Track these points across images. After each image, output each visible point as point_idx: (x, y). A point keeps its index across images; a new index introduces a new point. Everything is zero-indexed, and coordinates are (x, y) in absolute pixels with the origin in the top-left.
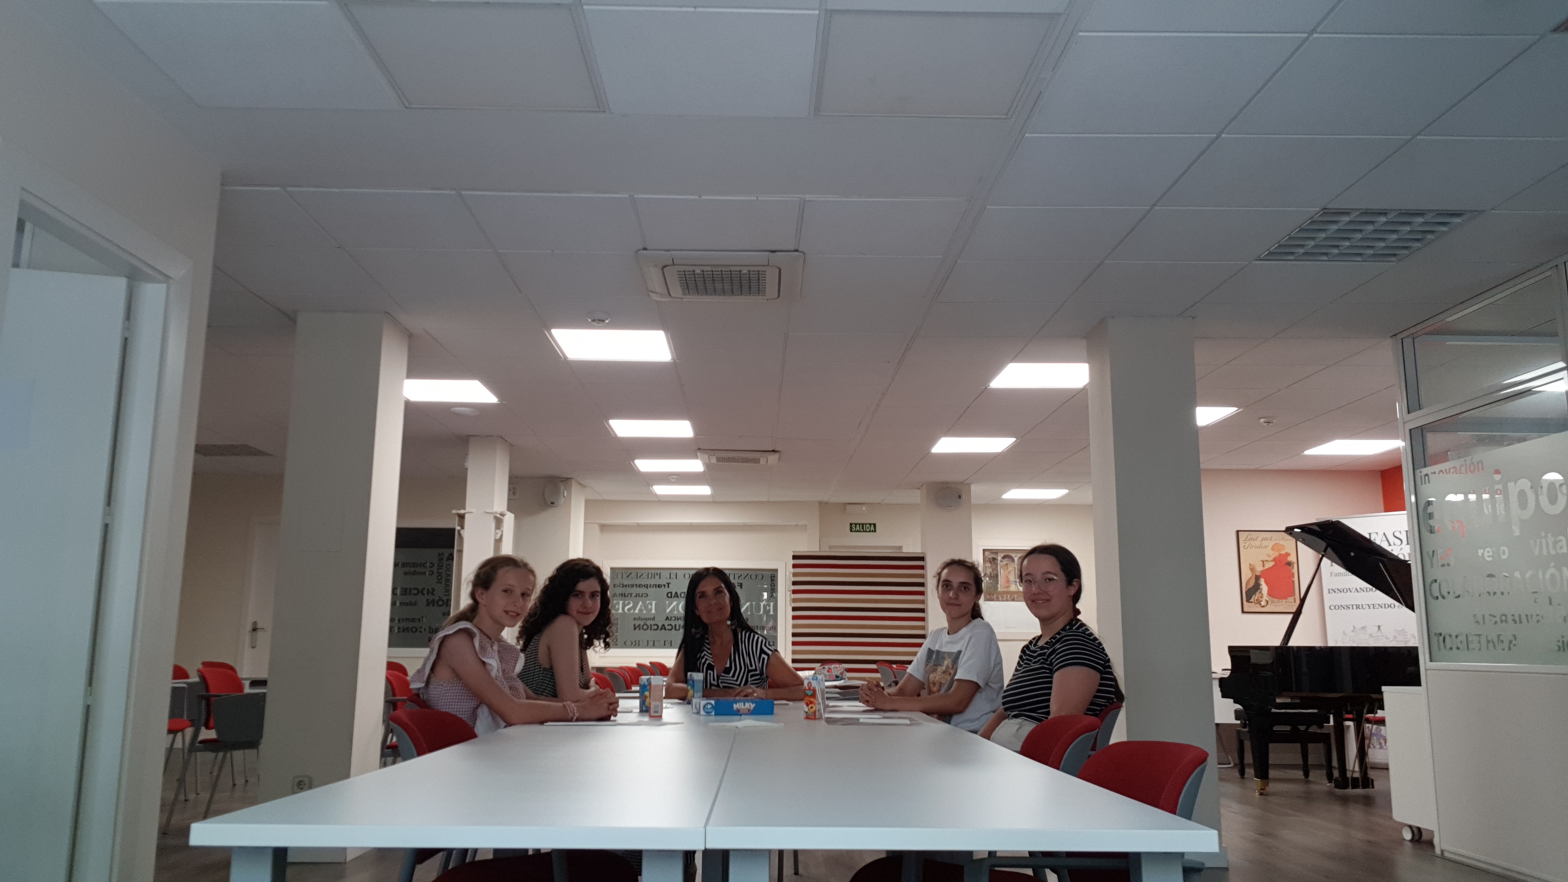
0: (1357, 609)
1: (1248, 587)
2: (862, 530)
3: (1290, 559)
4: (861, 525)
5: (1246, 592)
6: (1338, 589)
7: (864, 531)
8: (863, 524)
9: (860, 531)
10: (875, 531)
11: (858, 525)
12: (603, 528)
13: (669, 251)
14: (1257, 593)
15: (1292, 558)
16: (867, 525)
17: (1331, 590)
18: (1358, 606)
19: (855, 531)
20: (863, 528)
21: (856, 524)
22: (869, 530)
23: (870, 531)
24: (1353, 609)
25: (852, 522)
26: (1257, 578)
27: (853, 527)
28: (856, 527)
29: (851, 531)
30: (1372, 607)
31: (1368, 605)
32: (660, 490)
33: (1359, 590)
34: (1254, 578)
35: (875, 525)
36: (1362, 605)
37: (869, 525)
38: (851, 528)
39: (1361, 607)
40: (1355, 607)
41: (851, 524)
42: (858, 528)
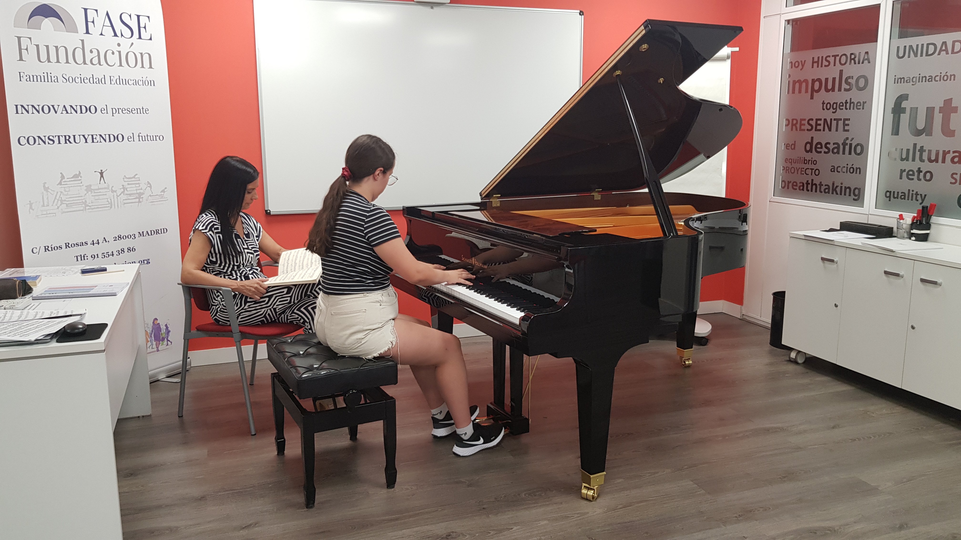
0: (66, 143)
6: (33, 106)
17: (19, 107)
18: (67, 138)
24: (59, 143)
30: (90, 139)
31: (84, 136)
33: (68, 109)
36: (74, 136)
39: (72, 140)
40: (62, 140)
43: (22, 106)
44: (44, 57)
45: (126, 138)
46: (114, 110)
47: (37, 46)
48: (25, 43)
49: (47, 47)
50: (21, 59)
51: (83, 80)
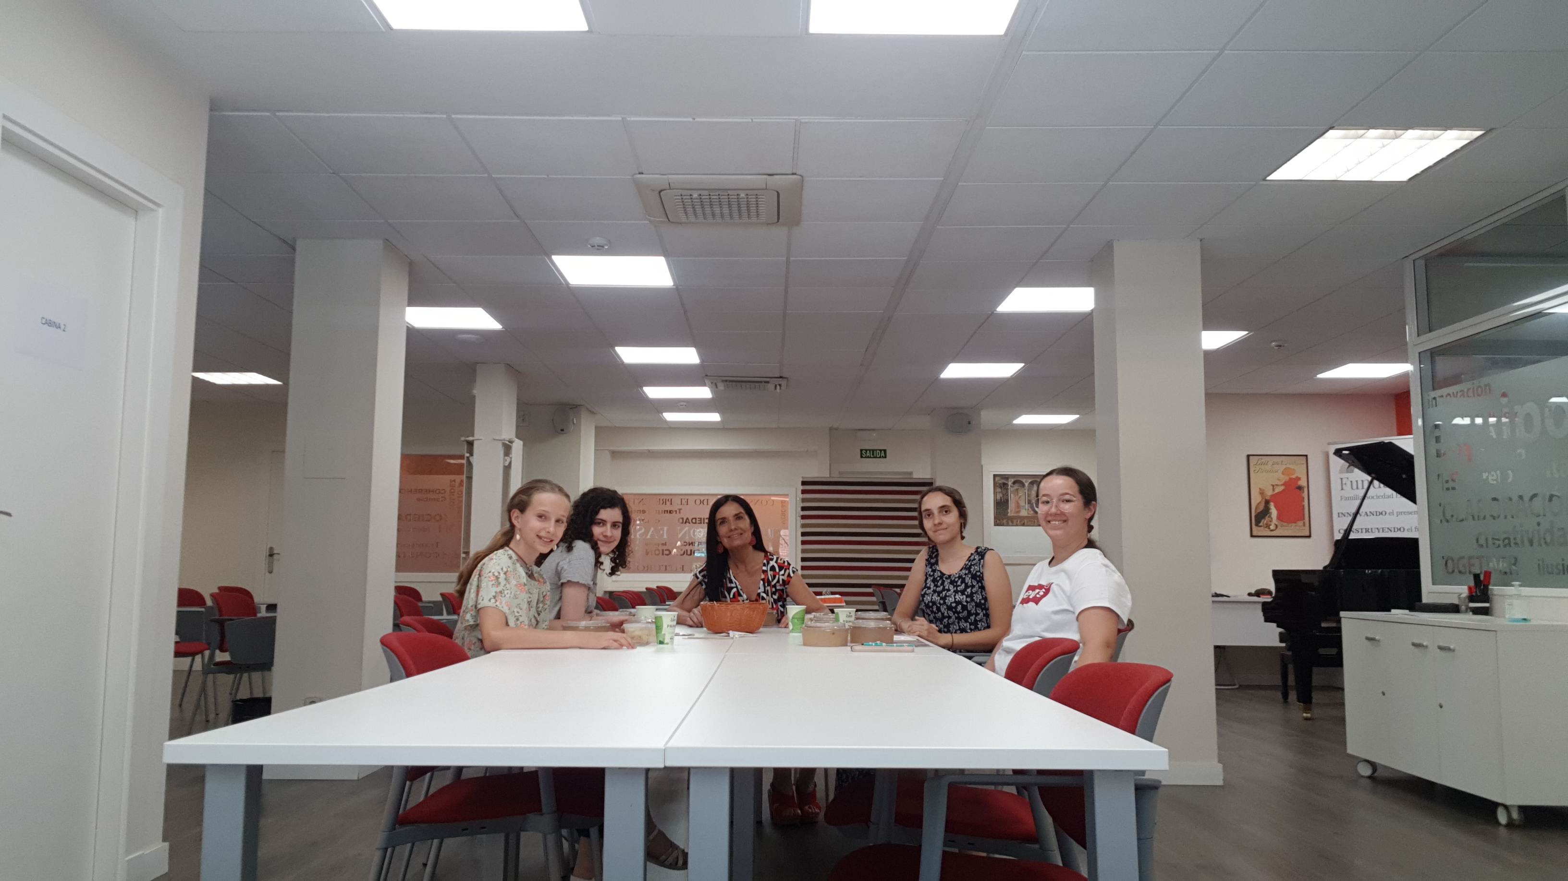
0: (1366, 532)
1: (1259, 511)
3: (1301, 483)
4: (871, 451)
5: (1256, 517)
6: (1348, 513)
7: (874, 457)
8: (873, 451)
9: (870, 457)
10: (885, 457)
11: (868, 452)
12: (615, 454)
13: (665, 175)
14: (1267, 517)
15: (1303, 483)
16: (877, 451)
17: (1340, 515)
18: (1367, 530)
19: (866, 457)
20: (873, 454)
21: (866, 450)
23: (880, 457)
24: (1362, 532)
25: (862, 448)
26: (1267, 502)
27: (863, 453)
28: (866, 453)
29: (862, 457)
30: (1381, 530)
31: (1377, 528)
32: (670, 417)
33: (1369, 514)
34: (1263, 504)
35: (885, 451)
36: (1372, 529)
37: (879, 451)
38: (861, 454)
39: (1370, 531)
40: (1364, 531)
41: (861, 450)
42: (869, 455)
43: (1342, 513)
44: (1355, 486)
45: (1406, 530)
46: (1398, 513)
47: (1351, 482)
48: (1344, 481)
49: (1357, 481)
50: (1342, 489)
51: (1378, 497)
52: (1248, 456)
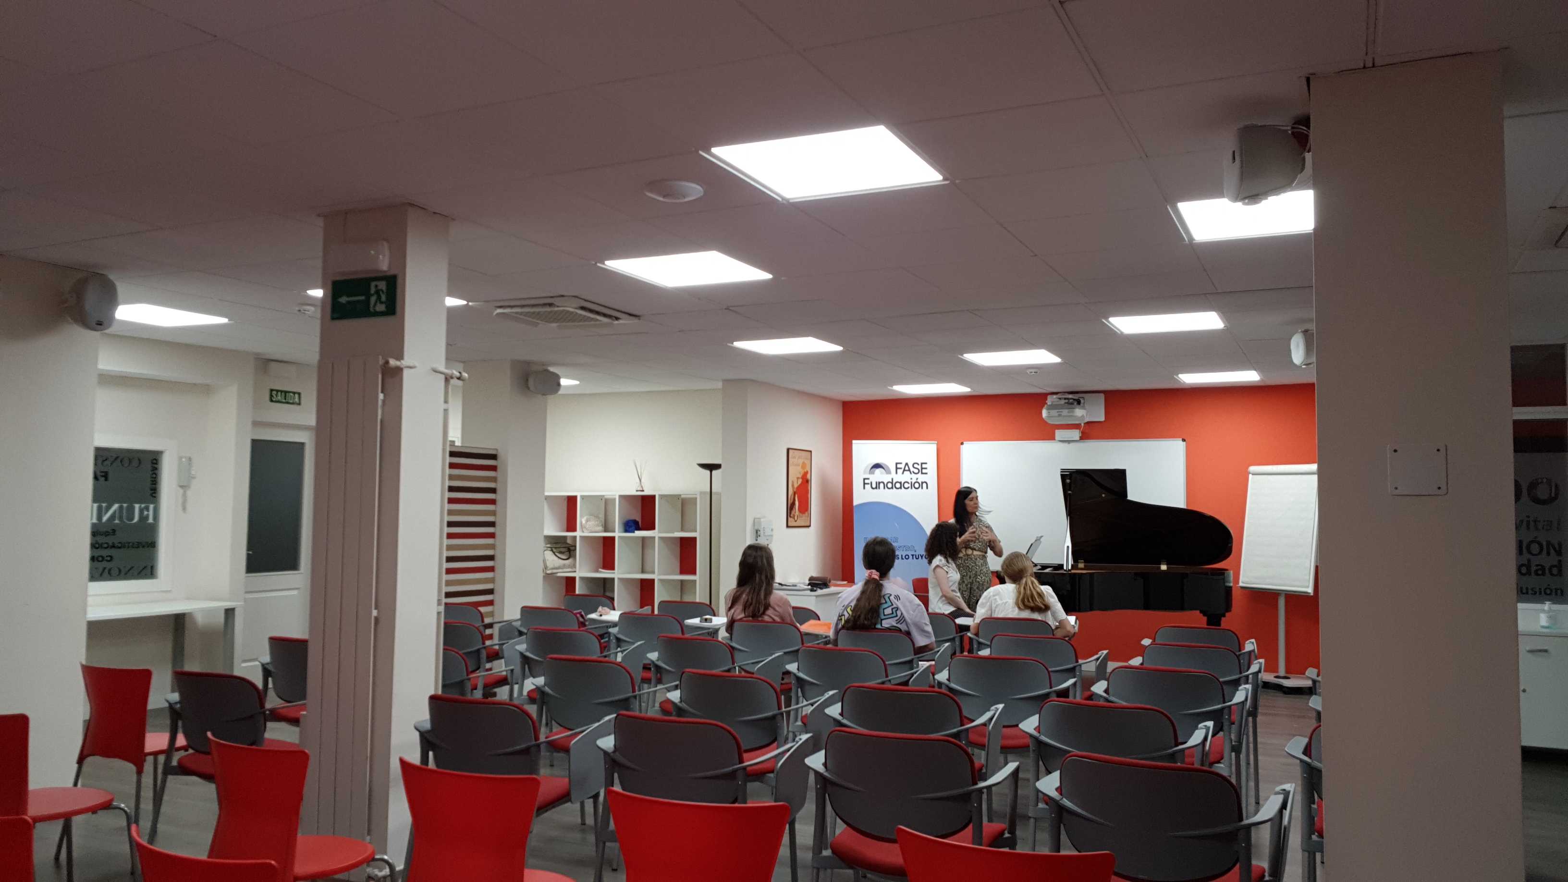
1: (791, 502)
2: (284, 401)
3: (808, 476)
4: (283, 393)
5: (789, 508)
8: (286, 392)
9: (281, 402)
10: (299, 404)
11: (279, 393)
14: (794, 508)
19: (276, 402)
20: (285, 399)
21: (277, 391)
22: (291, 401)
23: (293, 403)
25: (272, 388)
26: (795, 494)
27: (274, 395)
28: (277, 396)
29: (272, 401)
35: (299, 394)
37: (296, 395)
38: (271, 396)
41: (272, 390)
42: (279, 398)
52: (788, 450)
